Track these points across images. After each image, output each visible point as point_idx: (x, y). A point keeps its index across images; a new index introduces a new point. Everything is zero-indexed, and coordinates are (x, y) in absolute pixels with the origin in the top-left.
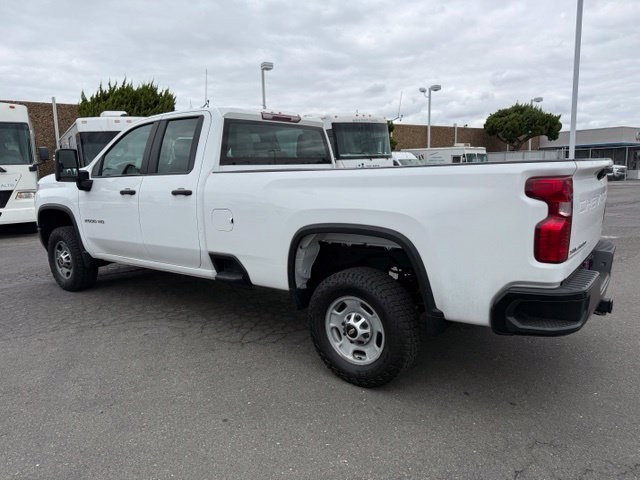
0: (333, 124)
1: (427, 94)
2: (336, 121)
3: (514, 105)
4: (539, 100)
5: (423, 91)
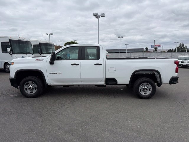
0: (40, 43)
1: (49, 35)
2: (41, 42)
3: (71, 41)
4: (76, 40)
5: (48, 34)
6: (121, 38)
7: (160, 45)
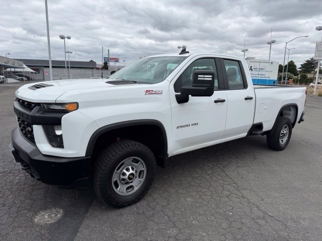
6: (66, 39)
7: (117, 59)
